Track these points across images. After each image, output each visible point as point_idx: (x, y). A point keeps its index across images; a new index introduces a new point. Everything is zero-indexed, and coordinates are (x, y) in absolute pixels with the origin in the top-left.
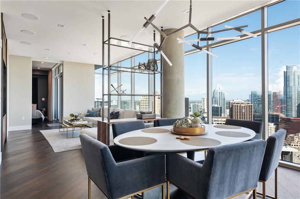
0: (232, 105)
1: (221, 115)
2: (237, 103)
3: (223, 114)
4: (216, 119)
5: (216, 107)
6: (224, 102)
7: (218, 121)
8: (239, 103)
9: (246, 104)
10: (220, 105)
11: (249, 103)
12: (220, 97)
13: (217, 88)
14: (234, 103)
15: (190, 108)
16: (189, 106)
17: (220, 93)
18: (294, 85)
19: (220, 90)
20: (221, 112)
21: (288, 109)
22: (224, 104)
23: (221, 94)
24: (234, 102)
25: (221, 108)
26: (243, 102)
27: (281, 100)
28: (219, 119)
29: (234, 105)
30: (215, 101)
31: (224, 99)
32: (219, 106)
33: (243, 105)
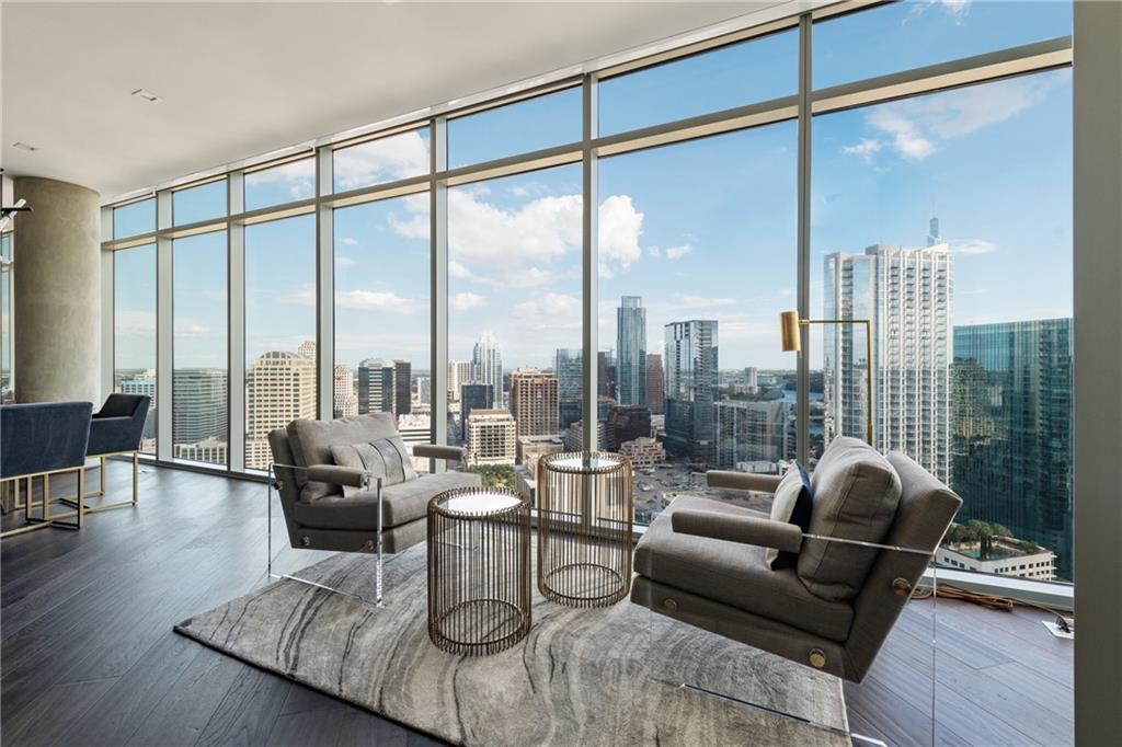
0: (516, 382)
1: (491, 407)
2: (525, 377)
3: (495, 404)
4: (479, 417)
5: (480, 386)
6: (499, 374)
7: (484, 421)
8: (530, 377)
9: (546, 379)
10: (489, 382)
11: (551, 377)
12: (489, 362)
13: (484, 340)
14: (520, 377)
15: (415, 390)
17: (489, 351)
19: (491, 343)
20: (492, 400)
22: (499, 379)
23: (492, 353)
24: (519, 374)
25: (491, 387)
26: (539, 373)
28: (486, 417)
29: (520, 380)
30: (479, 372)
31: (500, 368)
32: (486, 384)
33: (538, 381)
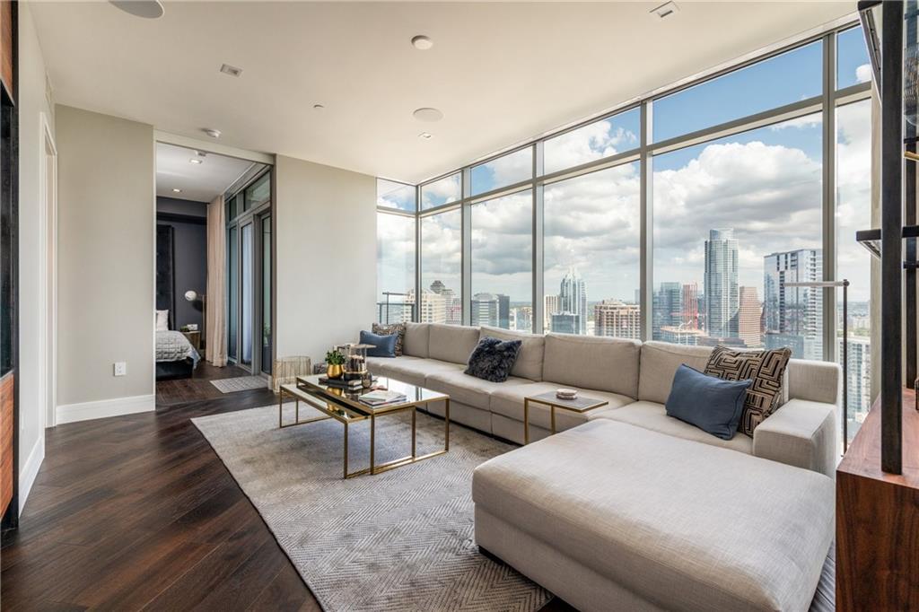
0: (602, 313)
2: (611, 308)
5: (567, 316)
6: (584, 306)
8: (615, 308)
9: (631, 310)
10: (574, 313)
11: (636, 308)
14: (606, 308)
15: (513, 317)
16: (511, 315)
17: (574, 285)
18: (726, 269)
19: (576, 279)
20: (578, 328)
21: (713, 320)
22: (584, 310)
23: (578, 287)
24: (604, 305)
25: (577, 317)
26: (624, 305)
27: (699, 301)
29: (605, 311)
30: (565, 305)
31: (584, 300)
33: (623, 312)
